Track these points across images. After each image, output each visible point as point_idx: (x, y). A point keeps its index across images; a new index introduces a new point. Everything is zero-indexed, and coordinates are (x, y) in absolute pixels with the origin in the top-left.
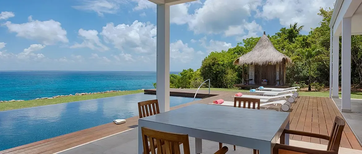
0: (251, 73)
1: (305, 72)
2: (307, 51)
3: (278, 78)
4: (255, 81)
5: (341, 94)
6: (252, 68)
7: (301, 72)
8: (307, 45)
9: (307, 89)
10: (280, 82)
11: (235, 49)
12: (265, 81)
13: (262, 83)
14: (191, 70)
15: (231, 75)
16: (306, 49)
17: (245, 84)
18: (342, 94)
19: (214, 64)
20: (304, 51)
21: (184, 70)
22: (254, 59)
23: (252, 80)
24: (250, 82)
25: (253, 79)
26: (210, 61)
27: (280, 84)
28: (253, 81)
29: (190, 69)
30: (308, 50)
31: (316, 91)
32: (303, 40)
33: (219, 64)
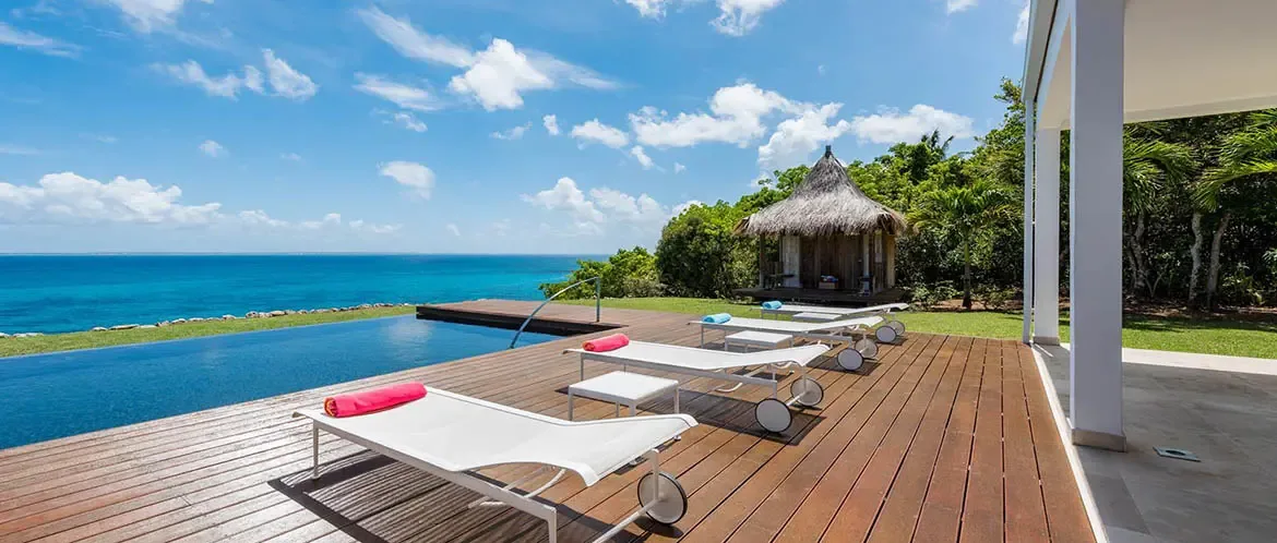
0: (791, 258)
1: (955, 254)
2: (956, 196)
3: (867, 273)
4: (803, 280)
5: (1067, 323)
6: (791, 247)
7: (944, 255)
8: (963, 181)
9: (959, 303)
10: (871, 284)
11: (757, 196)
12: (830, 281)
13: (821, 284)
14: (639, 251)
15: (741, 264)
16: (954, 189)
17: (769, 289)
18: (1072, 323)
19: (692, 234)
20: (946, 195)
21: (620, 252)
22: (791, 219)
23: (791, 276)
24: (788, 283)
25: (797, 273)
26: (684, 228)
27: (871, 288)
28: (797, 279)
29: (637, 248)
30: (960, 192)
31: (987, 310)
32: (952, 171)
33: (706, 235)
